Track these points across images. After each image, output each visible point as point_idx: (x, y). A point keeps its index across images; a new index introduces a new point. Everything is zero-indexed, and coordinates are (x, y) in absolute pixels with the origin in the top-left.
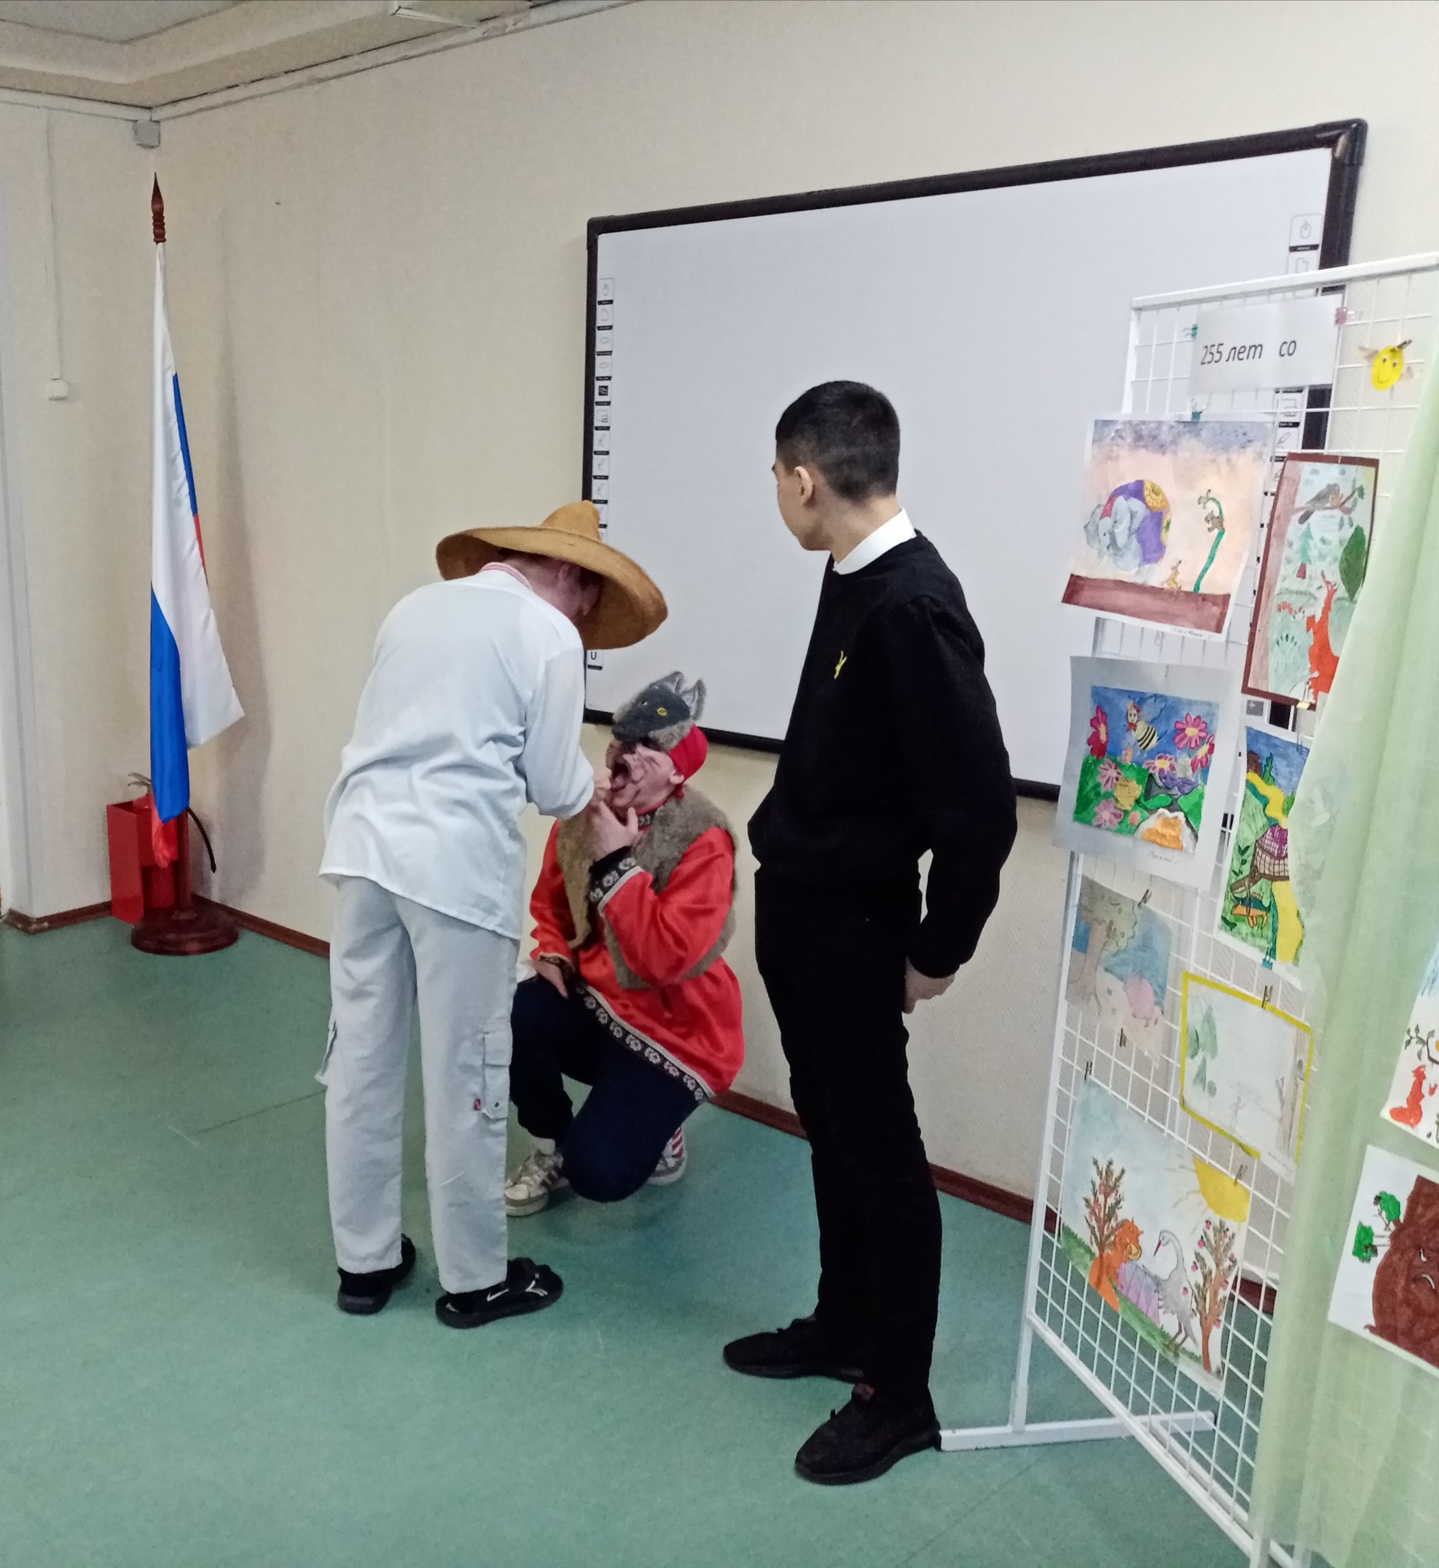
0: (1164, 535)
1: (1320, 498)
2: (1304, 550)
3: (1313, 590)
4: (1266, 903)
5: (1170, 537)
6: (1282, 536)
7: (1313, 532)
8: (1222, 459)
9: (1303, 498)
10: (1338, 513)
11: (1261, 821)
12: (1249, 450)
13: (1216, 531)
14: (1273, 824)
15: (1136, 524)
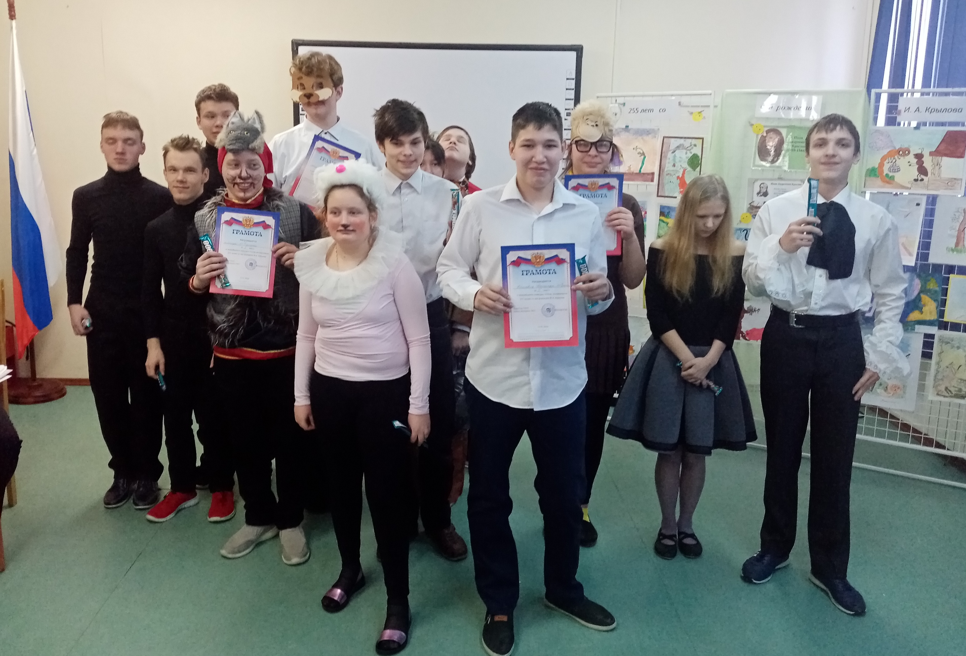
1: (678, 147)
2: (674, 159)
3: (678, 169)
6: (666, 157)
7: (676, 155)
8: (640, 138)
9: (672, 147)
10: (685, 151)
12: (650, 136)
13: (643, 157)
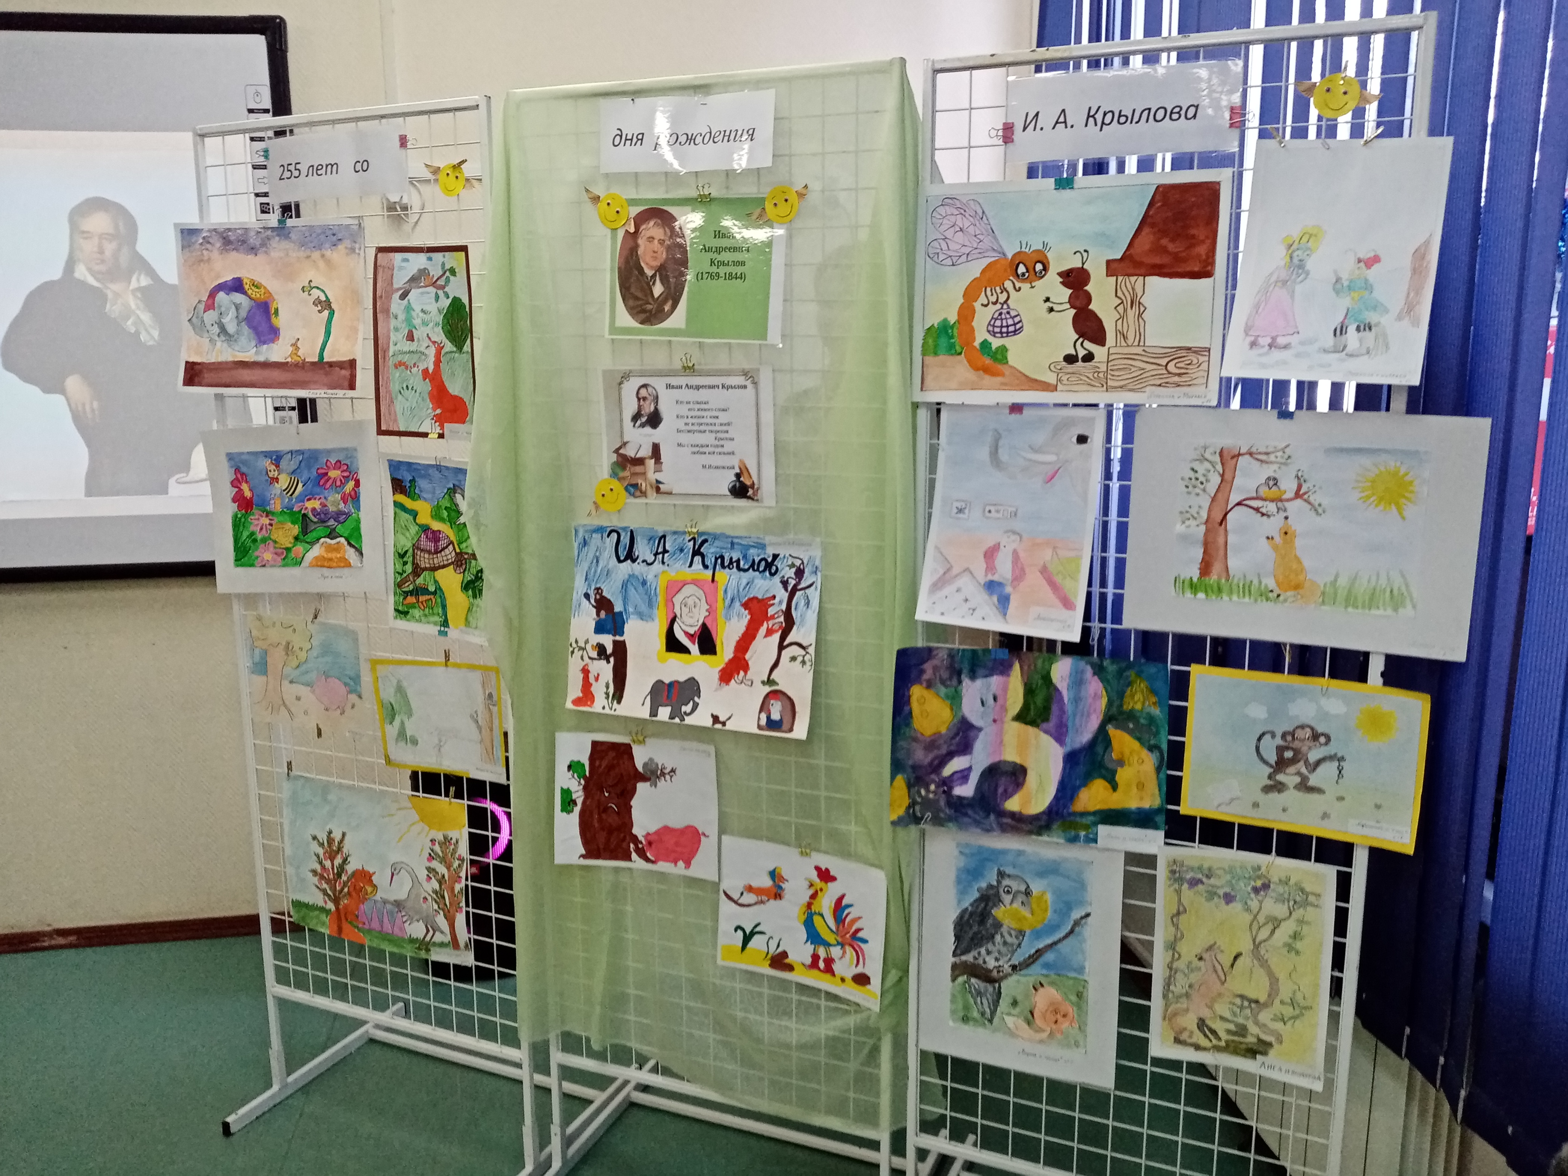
0: (274, 320)
2: (408, 320)
3: (423, 349)
4: (432, 588)
5: (280, 321)
6: (387, 311)
7: (414, 306)
8: (316, 255)
11: (414, 529)
12: (341, 247)
13: (326, 313)
14: (426, 529)
15: (243, 314)
